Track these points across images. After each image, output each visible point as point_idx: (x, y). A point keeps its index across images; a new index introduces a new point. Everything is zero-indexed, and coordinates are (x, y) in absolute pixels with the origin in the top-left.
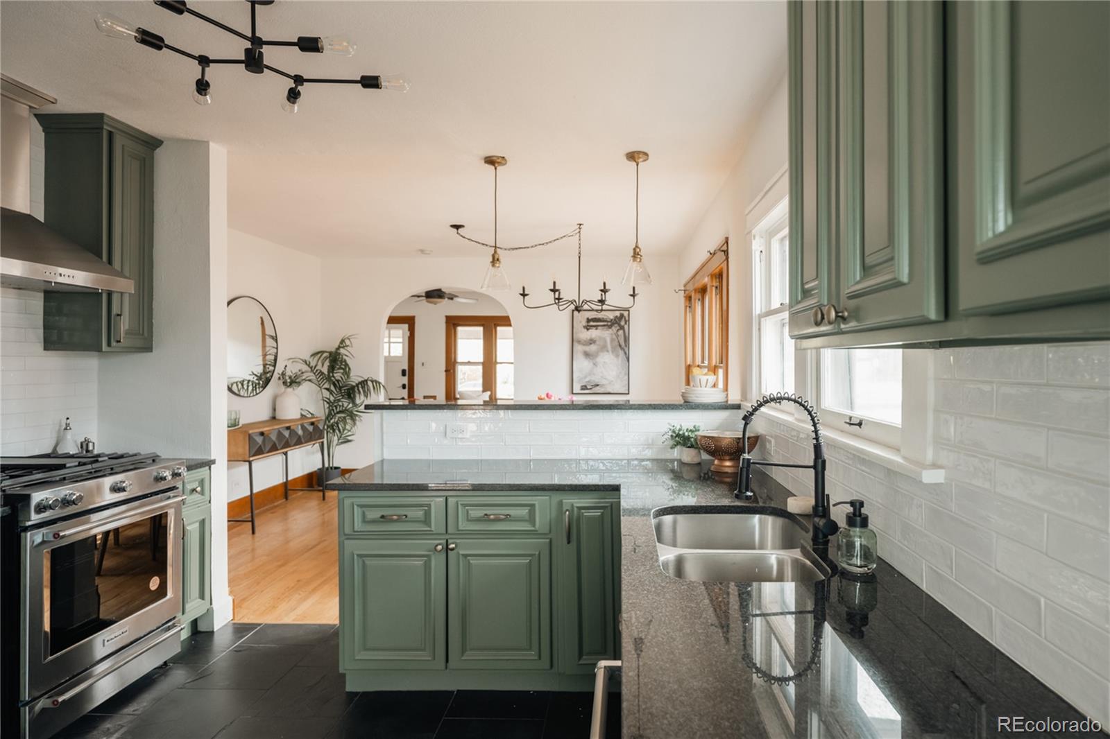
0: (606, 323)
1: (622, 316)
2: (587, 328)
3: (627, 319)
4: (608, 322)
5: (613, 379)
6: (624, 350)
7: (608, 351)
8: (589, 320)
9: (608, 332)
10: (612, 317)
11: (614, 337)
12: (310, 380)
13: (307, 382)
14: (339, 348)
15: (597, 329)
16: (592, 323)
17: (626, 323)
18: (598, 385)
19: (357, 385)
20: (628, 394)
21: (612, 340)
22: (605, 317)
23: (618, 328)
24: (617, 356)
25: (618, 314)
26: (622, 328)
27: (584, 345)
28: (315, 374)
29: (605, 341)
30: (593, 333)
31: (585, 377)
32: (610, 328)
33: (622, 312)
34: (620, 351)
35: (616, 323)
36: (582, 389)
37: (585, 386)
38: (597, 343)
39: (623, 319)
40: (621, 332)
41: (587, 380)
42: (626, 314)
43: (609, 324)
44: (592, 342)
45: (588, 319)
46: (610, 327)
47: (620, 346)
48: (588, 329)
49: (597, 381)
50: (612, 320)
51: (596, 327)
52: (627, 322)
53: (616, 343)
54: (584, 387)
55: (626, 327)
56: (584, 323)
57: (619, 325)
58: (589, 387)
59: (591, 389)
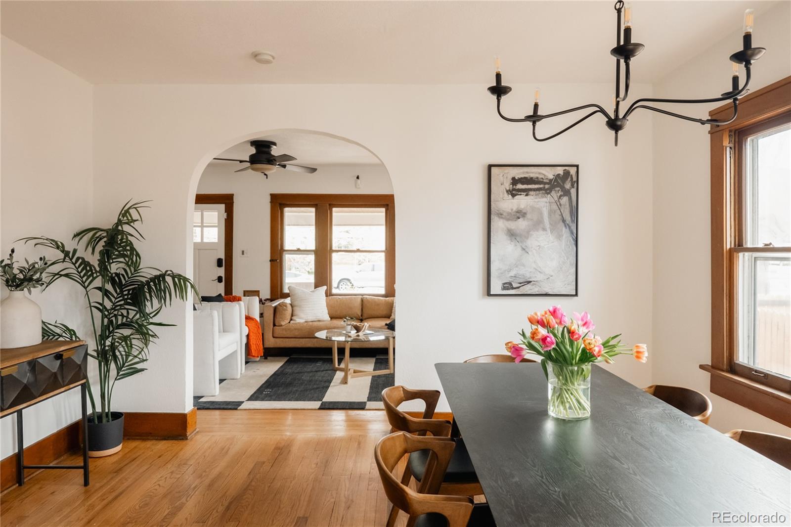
0: (542, 186)
1: (567, 174)
2: (513, 193)
3: (575, 179)
4: (545, 183)
5: (552, 273)
6: (570, 227)
7: (544, 229)
8: (515, 181)
9: (545, 200)
10: (551, 177)
11: (555, 207)
12: (67, 275)
13: (63, 277)
14: (119, 222)
15: (527, 195)
16: (520, 186)
17: (573, 186)
18: (530, 282)
19: (148, 283)
20: (576, 295)
21: (551, 212)
22: (540, 176)
23: (560, 193)
24: (559, 237)
25: (560, 171)
26: (567, 193)
27: (508, 220)
28: (74, 264)
29: (541, 214)
30: (522, 202)
31: (510, 270)
32: (548, 194)
33: (567, 168)
34: (564, 229)
35: (558, 185)
36: (504, 288)
37: (510, 284)
38: (529, 216)
39: (569, 179)
40: (565, 200)
41: (512, 273)
42: (573, 171)
43: (547, 186)
44: (520, 214)
45: (513, 179)
46: (548, 192)
47: (564, 221)
48: (513, 196)
49: (528, 275)
50: (551, 180)
52: (576, 183)
53: (558, 217)
54: (508, 286)
55: (573, 191)
56: (508, 185)
57: (563, 188)
58: (515, 285)
59: (518, 288)
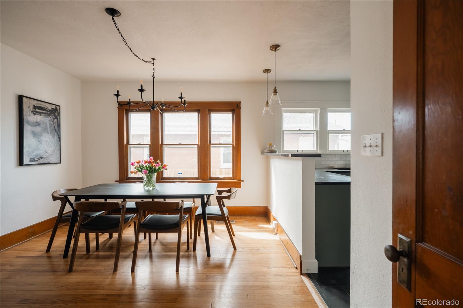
0: (46, 112)
1: (56, 108)
2: (35, 113)
3: (59, 112)
4: (48, 111)
5: (52, 153)
6: (57, 133)
7: (48, 133)
8: (35, 107)
9: (47, 119)
10: (50, 109)
11: (52, 123)
15: (40, 115)
16: (37, 110)
17: (58, 114)
18: (42, 158)
20: (60, 163)
21: (50, 125)
22: (46, 107)
23: (54, 117)
24: (54, 137)
25: (54, 107)
26: (56, 117)
27: (32, 126)
29: (46, 125)
30: (38, 118)
31: (33, 152)
32: (49, 116)
33: (56, 106)
34: (55, 133)
35: (53, 113)
36: (31, 161)
37: (33, 159)
38: (41, 125)
39: (57, 111)
40: (55, 120)
41: (34, 154)
42: (58, 108)
43: (49, 113)
44: (37, 124)
45: (34, 106)
46: (49, 115)
47: (55, 130)
48: (35, 114)
49: (42, 154)
50: (50, 110)
51: (40, 113)
52: (59, 113)
53: (53, 127)
54: (32, 160)
55: (58, 117)
56: (31, 108)
57: (55, 115)
58: (36, 159)
59: (37, 161)
